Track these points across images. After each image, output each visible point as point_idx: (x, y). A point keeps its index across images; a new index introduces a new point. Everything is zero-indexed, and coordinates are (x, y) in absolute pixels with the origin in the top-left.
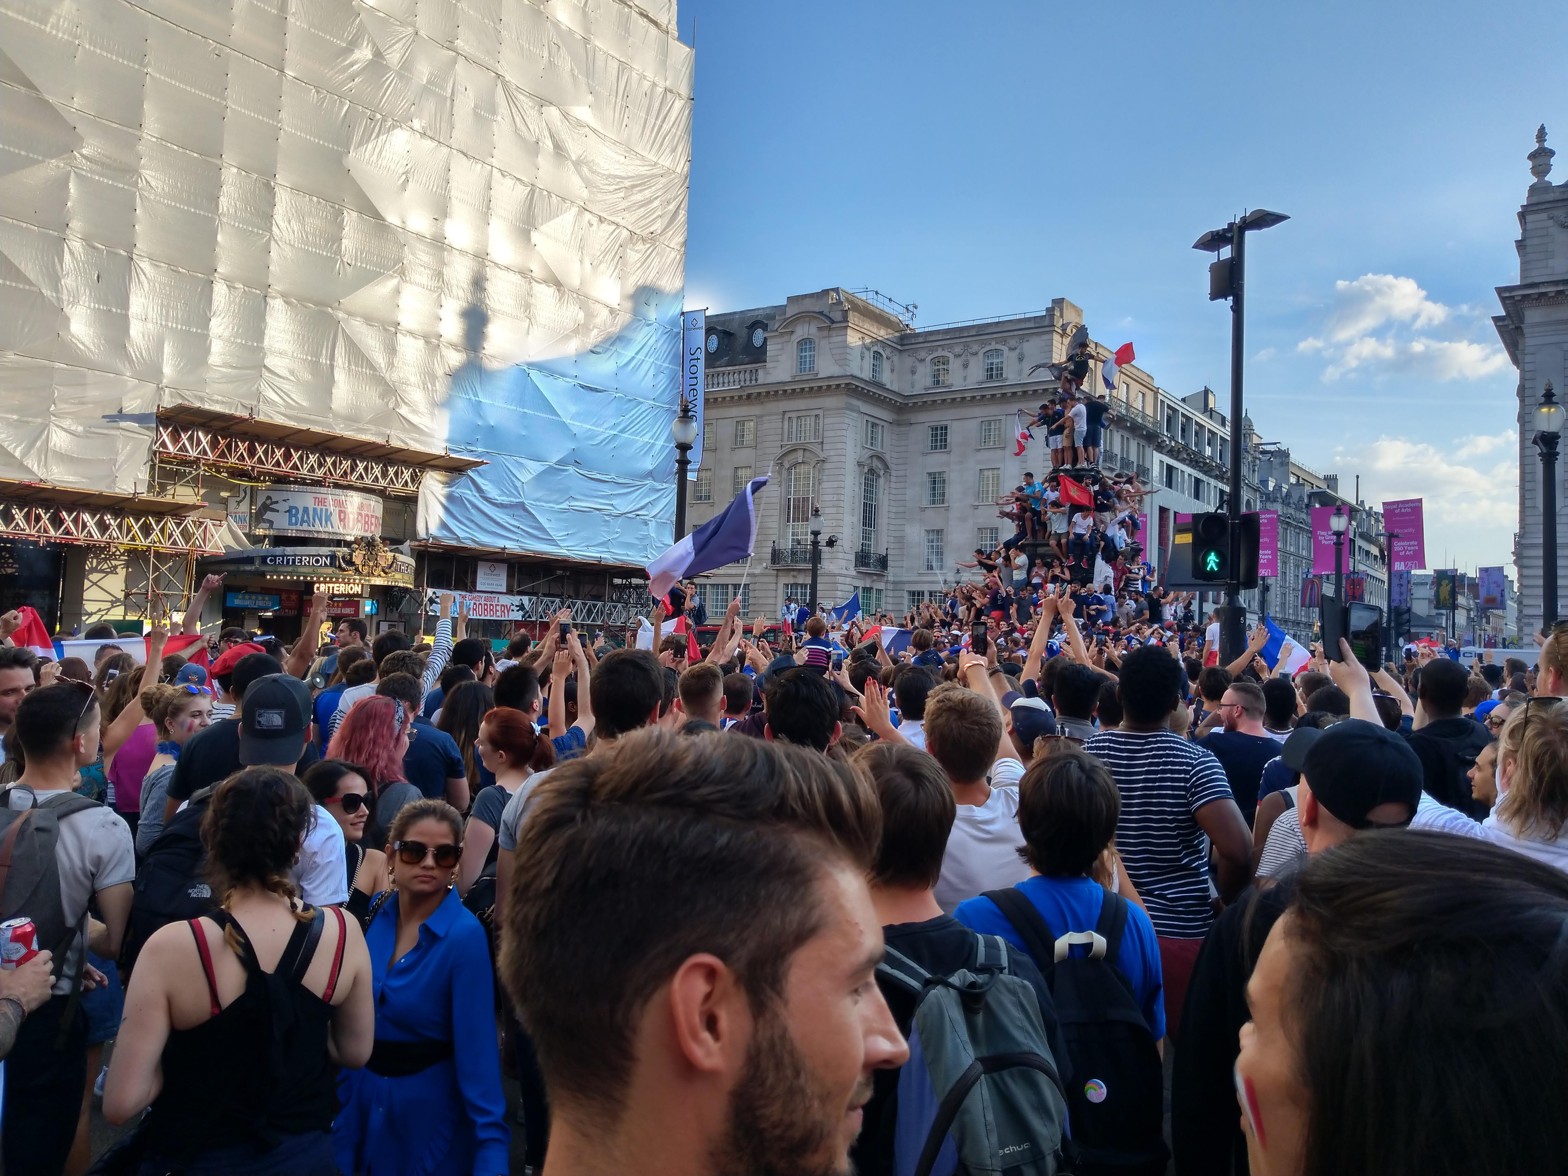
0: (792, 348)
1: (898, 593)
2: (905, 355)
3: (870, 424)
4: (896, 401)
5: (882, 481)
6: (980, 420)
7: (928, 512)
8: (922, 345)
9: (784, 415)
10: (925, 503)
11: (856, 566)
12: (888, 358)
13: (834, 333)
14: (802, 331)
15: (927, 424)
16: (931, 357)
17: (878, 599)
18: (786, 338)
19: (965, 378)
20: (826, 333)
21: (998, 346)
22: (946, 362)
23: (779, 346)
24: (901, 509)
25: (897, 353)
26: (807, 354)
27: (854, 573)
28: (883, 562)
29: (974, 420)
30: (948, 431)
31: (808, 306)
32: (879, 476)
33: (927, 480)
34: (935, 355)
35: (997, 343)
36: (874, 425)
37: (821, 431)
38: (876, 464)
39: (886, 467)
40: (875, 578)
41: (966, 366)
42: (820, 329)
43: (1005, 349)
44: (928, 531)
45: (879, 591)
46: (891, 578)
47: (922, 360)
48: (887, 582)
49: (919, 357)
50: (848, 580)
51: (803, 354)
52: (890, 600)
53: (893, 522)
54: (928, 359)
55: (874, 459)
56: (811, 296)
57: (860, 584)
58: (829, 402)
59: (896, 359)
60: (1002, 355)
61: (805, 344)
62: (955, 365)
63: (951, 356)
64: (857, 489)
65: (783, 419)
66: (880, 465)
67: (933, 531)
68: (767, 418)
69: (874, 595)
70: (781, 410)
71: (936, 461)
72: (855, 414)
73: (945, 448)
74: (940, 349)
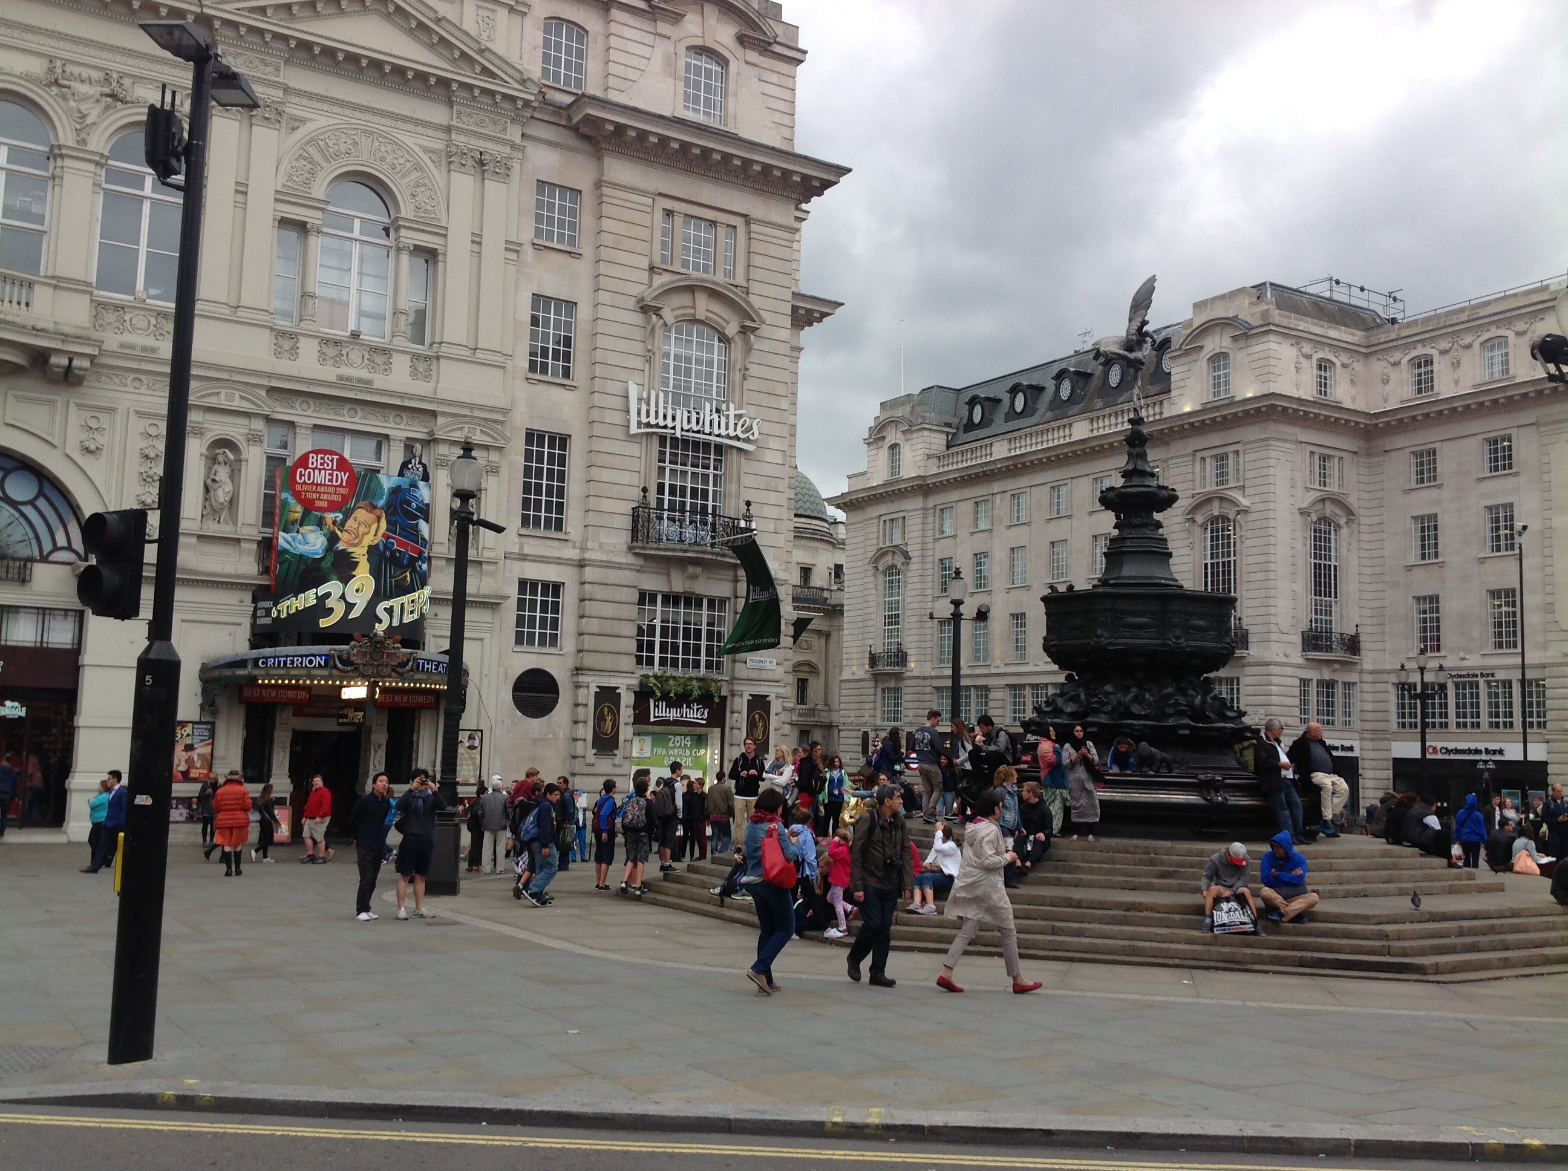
0: (1201, 366)
1: (1380, 687)
2: (1373, 360)
3: (1317, 457)
4: (1357, 423)
5: (1344, 532)
6: (1480, 437)
7: (1415, 571)
8: (1395, 344)
9: (1194, 455)
10: (1414, 557)
11: (1304, 650)
12: (1344, 366)
13: (1253, 341)
14: (1213, 344)
15: (1407, 451)
16: (1408, 357)
17: (1347, 696)
18: (1194, 356)
19: (1456, 382)
20: (1242, 343)
21: (1500, 332)
22: (1429, 362)
23: (1186, 368)
24: (1378, 570)
25: (1361, 359)
26: (1221, 372)
27: (1300, 660)
28: (1353, 645)
29: (1474, 438)
30: (1438, 457)
31: (1220, 312)
32: (1338, 526)
33: (1413, 528)
34: (1414, 353)
35: (1498, 327)
36: (1324, 458)
37: (1241, 472)
38: (1329, 509)
39: (1349, 512)
40: (1337, 666)
41: (1456, 365)
42: (1234, 338)
43: (1510, 334)
44: (1418, 599)
45: (1348, 685)
46: (1367, 666)
47: (1396, 364)
48: (1361, 672)
49: (1392, 360)
50: (1289, 671)
51: (1216, 374)
52: (1368, 697)
53: (1369, 588)
54: (1404, 361)
55: (1328, 504)
56: (1223, 297)
57: (1313, 675)
58: (1252, 433)
59: (1358, 366)
60: (1506, 345)
61: (1219, 359)
62: (1440, 366)
63: (1434, 353)
64: (1299, 546)
65: (1194, 461)
66: (1339, 511)
67: (1425, 598)
68: (1174, 461)
69: (1339, 690)
70: (1190, 451)
71: (1423, 502)
72: (1289, 446)
73: (1435, 480)
74: (1419, 346)
